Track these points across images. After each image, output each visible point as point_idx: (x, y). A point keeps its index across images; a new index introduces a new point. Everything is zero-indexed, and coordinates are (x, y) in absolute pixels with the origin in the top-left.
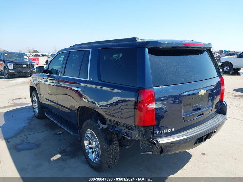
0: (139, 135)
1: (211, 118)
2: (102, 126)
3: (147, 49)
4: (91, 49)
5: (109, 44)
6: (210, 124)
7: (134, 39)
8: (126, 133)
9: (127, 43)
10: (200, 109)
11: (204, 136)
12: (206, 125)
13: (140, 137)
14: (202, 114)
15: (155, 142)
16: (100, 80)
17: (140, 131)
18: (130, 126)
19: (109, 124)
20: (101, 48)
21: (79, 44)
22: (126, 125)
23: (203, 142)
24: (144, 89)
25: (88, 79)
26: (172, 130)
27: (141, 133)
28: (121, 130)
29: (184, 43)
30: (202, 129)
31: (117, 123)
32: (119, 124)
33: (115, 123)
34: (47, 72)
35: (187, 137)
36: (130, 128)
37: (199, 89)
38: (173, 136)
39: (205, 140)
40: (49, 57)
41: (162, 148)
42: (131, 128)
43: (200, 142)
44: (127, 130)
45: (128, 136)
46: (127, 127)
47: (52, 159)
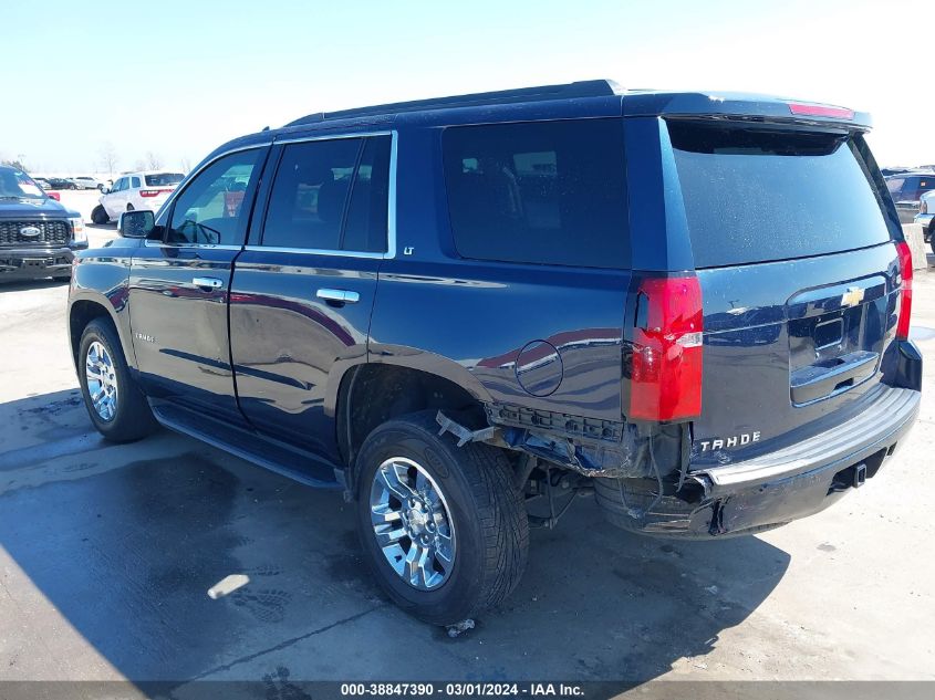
0: (633, 458)
1: (870, 399)
2: (465, 435)
3: (663, 125)
4: (395, 134)
5: (485, 111)
6: (873, 420)
7: (602, 87)
8: (577, 454)
9: (571, 100)
10: (840, 362)
11: (858, 464)
12: (861, 422)
13: (636, 467)
14: (849, 382)
15: (701, 481)
16: (451, 254)
17: (638, 442)
18: (599, 423)
19: (498, 425)
20: (445, 127)
21: (328, 116)
22: (582, 420)
23: (855, 486)
24: (663, 275)
25: (391, 254)
26: (755, 437)
27: (642, 449)
28: (553, 443)
29: (793, 103)
30: (850, 436)
31: (536, 419)
32: (547, 421)
33: (528, 418)
34: (166, 236)
35: (807, 462)
36: (600, 431)
37: (843, 283)
38: (756, 460)
39: (862, 480)
40: (109, 192)
41: (721, 505)
42: (605, 433)
43: (846, 487)
44: (584, 441)
45: (587, 465)
46: (585, 429)
47: (212, 593)
